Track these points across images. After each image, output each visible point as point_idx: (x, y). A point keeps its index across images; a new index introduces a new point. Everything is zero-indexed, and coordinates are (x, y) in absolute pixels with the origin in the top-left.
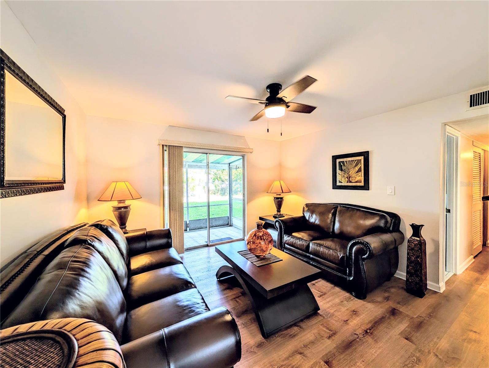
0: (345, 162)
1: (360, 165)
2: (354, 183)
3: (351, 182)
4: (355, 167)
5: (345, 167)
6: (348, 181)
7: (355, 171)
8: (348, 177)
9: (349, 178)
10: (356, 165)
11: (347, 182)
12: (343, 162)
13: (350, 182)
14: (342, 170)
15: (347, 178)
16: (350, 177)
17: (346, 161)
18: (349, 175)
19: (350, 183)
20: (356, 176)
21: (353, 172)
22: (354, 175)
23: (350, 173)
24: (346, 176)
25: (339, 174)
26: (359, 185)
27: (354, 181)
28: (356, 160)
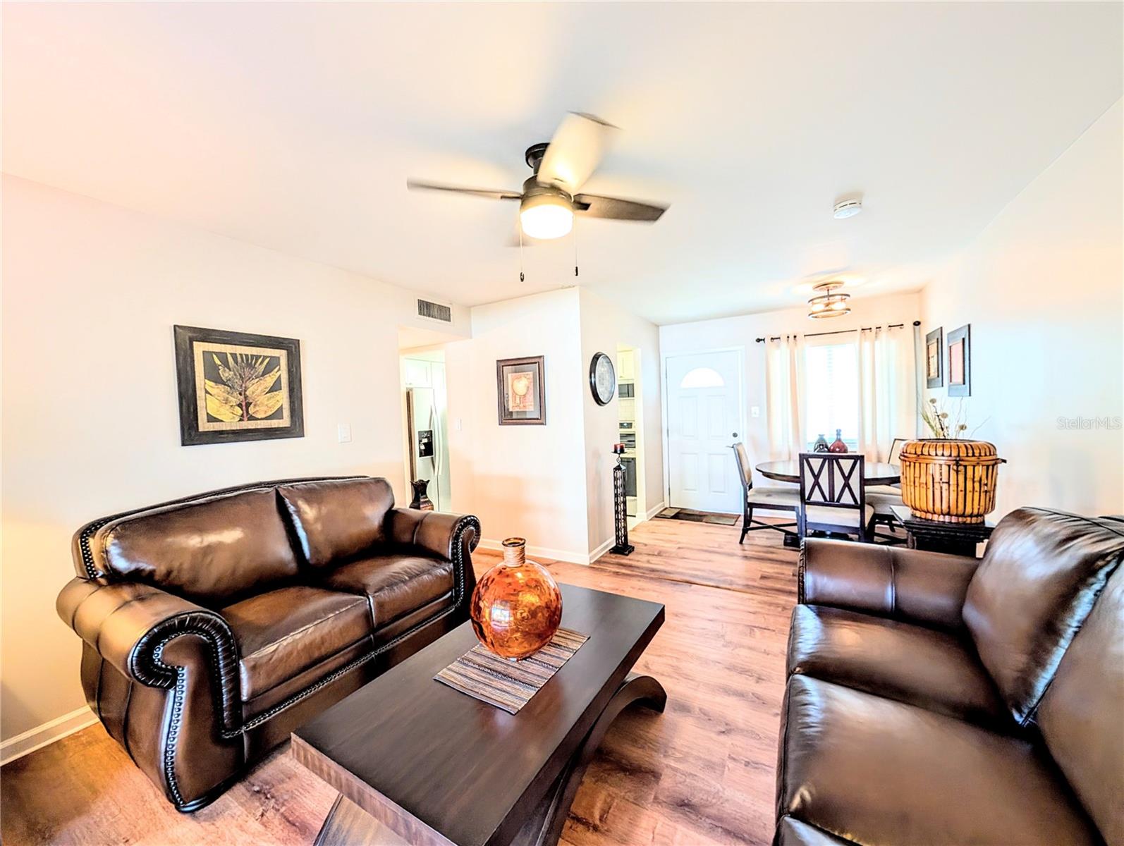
0: (229, 355)
1: (279, 373)
2: (262, 421)
3: (251, 418)
4: (263, 375)
5: (232, 373)
6: (242, 415)
7: (263, 387)
8: (244, 404)
9: (246, 405)
10: (267, 371)
11: (241, 420)
12: (223, 357)
13: (249, 420)
14: (218, 380)
15: (240, 405)
16: (248, 405)
17: (234, 356)
18: (246, 397)
19: (250, 422)
20: (268, 400)
21: (260, 389)
22: (262, 397)
23: (247, 393)
24: (234, 400)
25: (207, 392)
26: (276, 426)
27: (264, 416)
28: (265, 357)
